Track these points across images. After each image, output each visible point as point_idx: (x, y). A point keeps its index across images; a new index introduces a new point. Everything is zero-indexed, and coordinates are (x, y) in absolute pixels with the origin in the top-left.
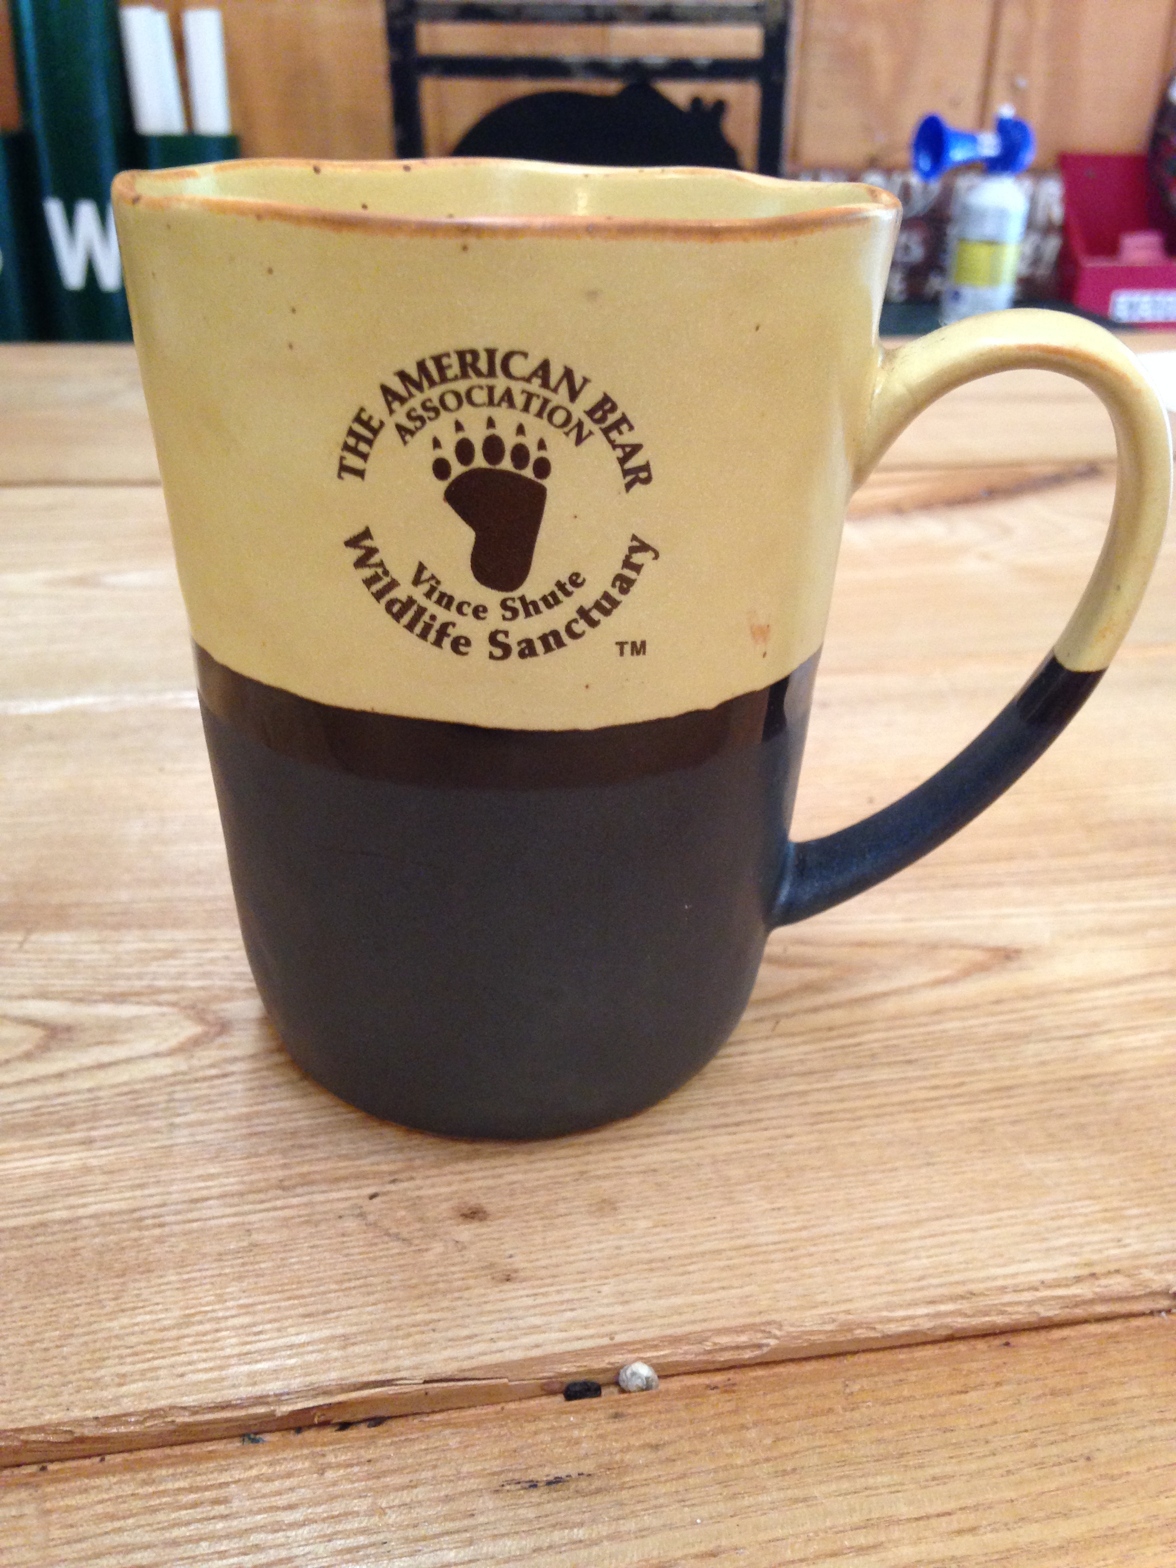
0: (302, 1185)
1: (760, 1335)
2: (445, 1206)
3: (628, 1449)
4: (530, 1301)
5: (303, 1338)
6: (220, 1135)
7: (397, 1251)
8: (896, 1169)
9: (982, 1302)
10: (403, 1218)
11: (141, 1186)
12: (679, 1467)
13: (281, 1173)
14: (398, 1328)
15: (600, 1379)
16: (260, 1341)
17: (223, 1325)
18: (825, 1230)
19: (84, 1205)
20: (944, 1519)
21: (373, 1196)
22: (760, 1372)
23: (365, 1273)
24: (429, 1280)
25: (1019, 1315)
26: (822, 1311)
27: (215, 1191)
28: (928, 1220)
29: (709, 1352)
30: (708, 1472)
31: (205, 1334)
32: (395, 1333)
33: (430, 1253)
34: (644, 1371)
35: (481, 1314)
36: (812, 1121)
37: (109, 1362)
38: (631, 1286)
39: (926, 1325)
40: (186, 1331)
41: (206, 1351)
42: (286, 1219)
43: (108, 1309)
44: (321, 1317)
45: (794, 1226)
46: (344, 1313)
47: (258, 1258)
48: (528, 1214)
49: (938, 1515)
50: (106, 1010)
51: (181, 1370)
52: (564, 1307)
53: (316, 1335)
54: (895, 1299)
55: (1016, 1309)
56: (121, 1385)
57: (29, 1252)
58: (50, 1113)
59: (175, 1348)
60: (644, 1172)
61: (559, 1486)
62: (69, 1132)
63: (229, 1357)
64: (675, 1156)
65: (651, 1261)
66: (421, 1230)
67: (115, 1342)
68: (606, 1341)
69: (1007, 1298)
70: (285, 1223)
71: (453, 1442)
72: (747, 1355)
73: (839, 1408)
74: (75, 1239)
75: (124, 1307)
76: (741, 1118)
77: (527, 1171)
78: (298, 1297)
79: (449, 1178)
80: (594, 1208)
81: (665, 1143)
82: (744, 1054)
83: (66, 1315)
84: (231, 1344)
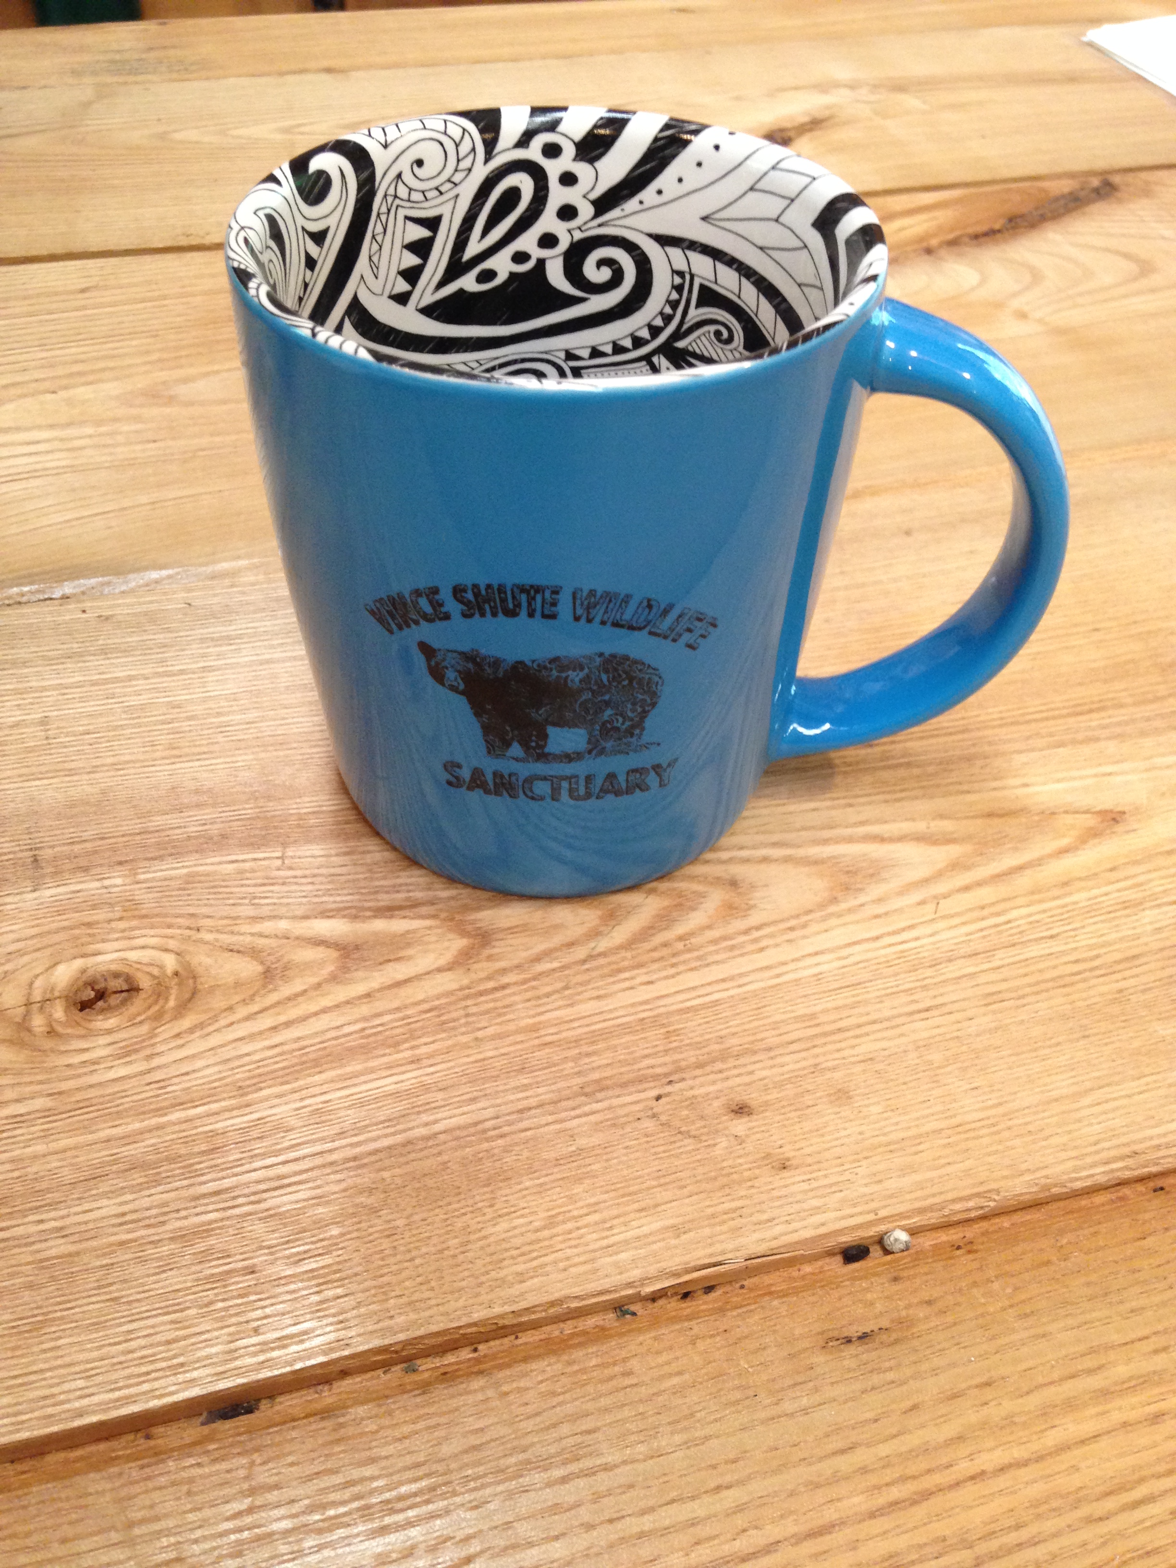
0: (599, 1091)
1: (983, 1200)
2: (716, 1104)
3: (908, 1307)
4: (805, 1186)
5: (645, 1230)
6: (519, 1047)
7: (690, 1148)
8: (1058, 1044)
9: (1142, 1158)
10: (688, 1117)
11: (474, 1100)
12: (950, 1319)
13: (579, 1080)
14: (713, 1216)
15: (870, 1244)
16: (614, 1235)
17: (581, 1223)
18: (1015, 1105)
20: (1145, 1342)
21: (658, 1098)
22: (984, 1225)
23: (674, 1169)
24: (724, 1172)
26: (1027, 1177)
27: (533, 1102)
28: (1092, 1090)
29: (946, 1215)
30: (971, 1319)
31: (570, 1232)
32: (713, 1221)
33: (718, 1147)
34: (903, 1236)
35: (772, 1199)
36: (985, 1002)
37: (506, 1263)
38: (881, 1167)
39: (1101, 1179)
40: (554, 1231)
41: (576, 1247)
42: (596, 1124)
43: (489, 1216)
44: (653, 1211)
45: (990, 1103)
46: (669, 1205)
47: (587, 1161)
48: (783, 1107)
49: (1140, 1340)
50: (380, 925)
51: (561, 1265)
52: (834, 1189)
53: (653, 1227)
54: (1078, 1163)
55: (1167, 1160)
56: (523, 1281)
57: (408, 1168)
58: (375, 1034)
59: (551, 1246)
60: (863, 1061)
61: (866, 1340)
62: (398, 1052)
63: (594, 1251)
64: (884, 1044)
65: (889, 1144)
66: (705, 1127)
67: (505, 1245)
68: (871, 1217)
69: (1161, 1153)
70: (597, 1127)
71: (783, 1310)
72: (973, 1214)
73: (1054, 1259)
74: (440, 1154)
75: (500, 1213)
76: (928, 1003)
77: (772, 1067)
78: (630, 1194)
79: (712, 1077)
80: (833, 1098)
81: (874, 1032)
82: (917, 939)
83: (459, 1225)
84: (593, 1239)
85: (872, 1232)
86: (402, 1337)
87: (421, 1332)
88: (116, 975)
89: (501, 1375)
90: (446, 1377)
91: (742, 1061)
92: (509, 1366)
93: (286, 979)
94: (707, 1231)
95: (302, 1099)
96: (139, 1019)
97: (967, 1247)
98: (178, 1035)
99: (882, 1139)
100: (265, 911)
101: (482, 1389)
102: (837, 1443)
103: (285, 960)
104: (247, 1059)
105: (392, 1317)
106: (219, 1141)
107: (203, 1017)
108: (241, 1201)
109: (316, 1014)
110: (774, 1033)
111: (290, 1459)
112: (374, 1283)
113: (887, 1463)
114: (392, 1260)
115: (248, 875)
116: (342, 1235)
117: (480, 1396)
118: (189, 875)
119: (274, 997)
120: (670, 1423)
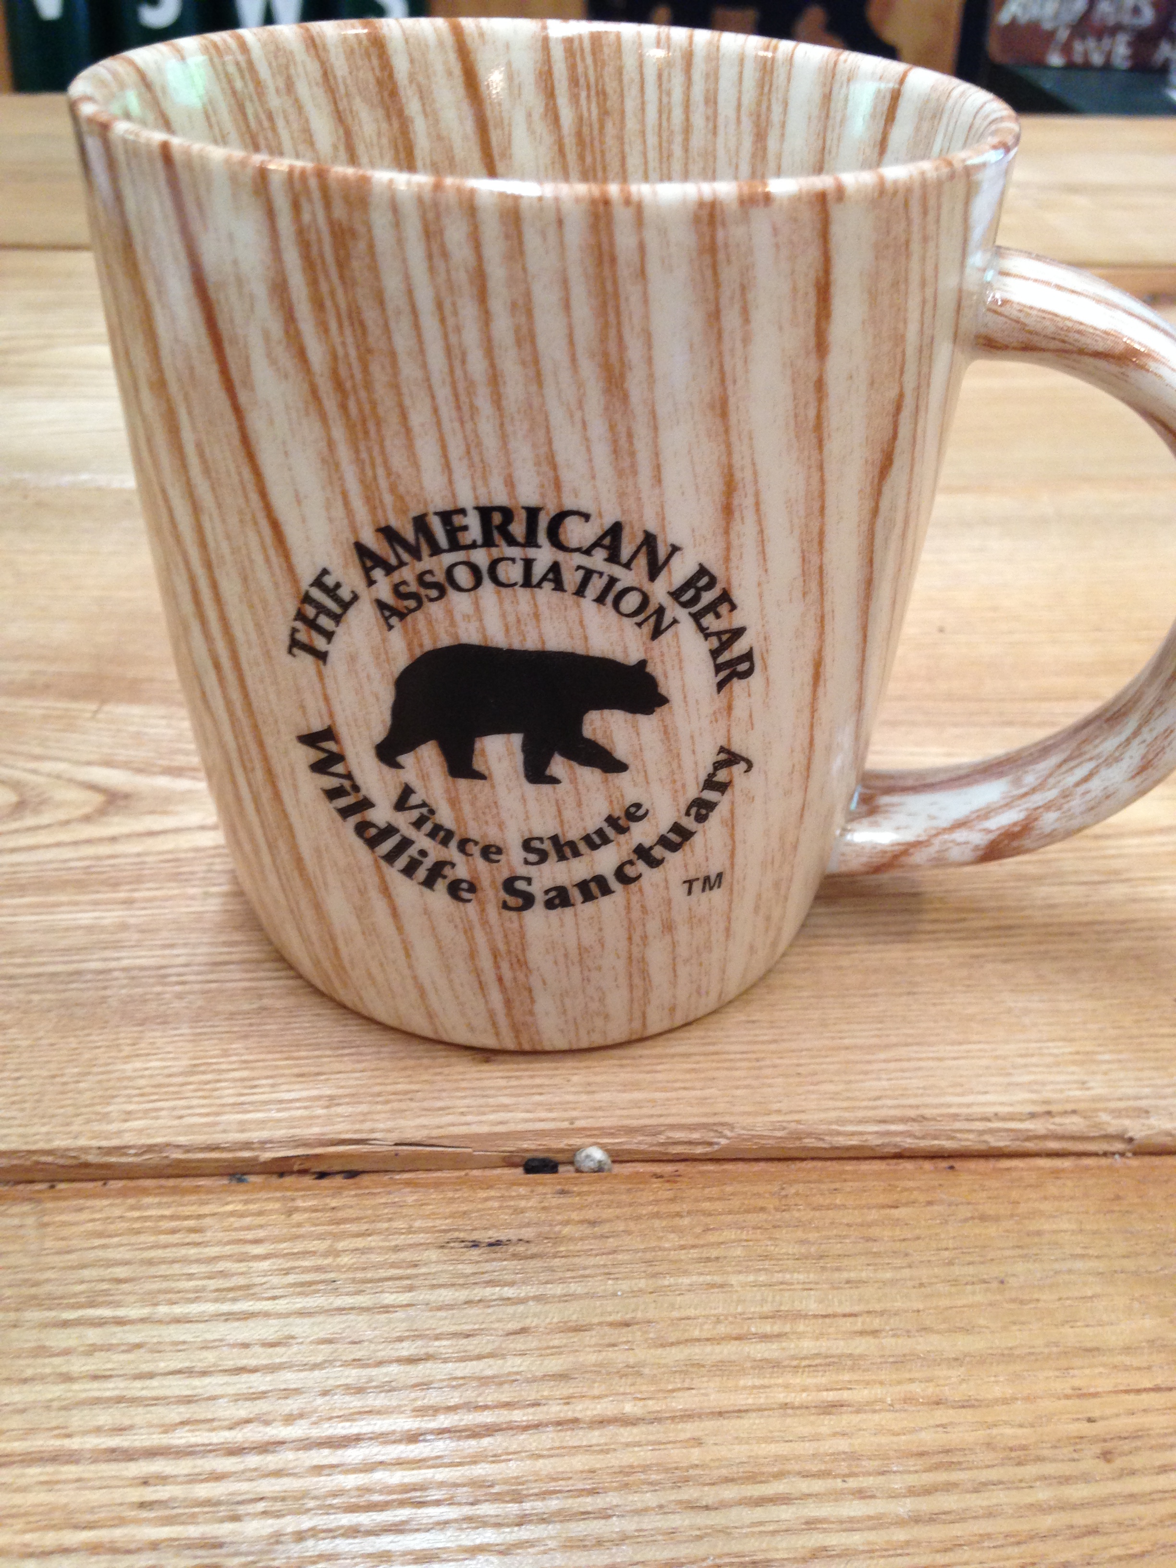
1: (712, 1134)
3: (567, 1223)
4: (503, 1083)
5: (293, 1095)
8: (876, 995)
9: (931, 1126)
11: (172, 946)
12: (612, 1243)
14: (379, 1094)
15: (559, 1157)
16: (253, 1094)
17: (224, 1076)
18: (794, 1045)
19: (118, 959)
22: (710, 1167)
23: (357, 1044)
25: (969, 1142)
26: (775, 1118)
28: (895, 1045)
29: (663, 1144)
30: (636, 1251)
31: (206, 1083)
32: (377, 1099)
34: (598, 1154)
35: (457, 1089)
37: (119, 1099)
38: (600, 1080)
39: (874, 1141)
40: (191, 1079)
41: (204, 1097)
43: (125, 1053)
44: (311, 1079)
45: (764, 1038)
46: (333, 1077)
47: (264, 1021)
49: (845, 1316)
50: (163, 782)
51: (181, 1112)
52: (534, 1091)
53: (305, 1094)
54: (846, 1115)
55: (966, 1136)
56: (126, 1121)
57: (63, 996)
58: (100, 873)
59: (178, 1093)
61: (497, 1248)
62: (114, 892)
63: (224, 1105)
67: (125, 1083)
68: (566, 1125)
69: (958, 1125)
71: (410, 1200)
72: (699, 1150)
73: (771, 1207)
74: (105, 988)
75: (139, 1052)
78: (296, 1058)
83: (87, 1056)
84: (228, 1094)
85: (562, 1144)
89: (49, 1205)
93: (36, 811)
97: (671, 1179)
100: (52, 752)
101: (23, 1215)
102: (407, 1349)
103: (46, 796)
109: (47, 846)
113: (458, 1383)
115: (53, 721)
117: (16, 1221)
119: (16, 825)
120: (217, 1290)
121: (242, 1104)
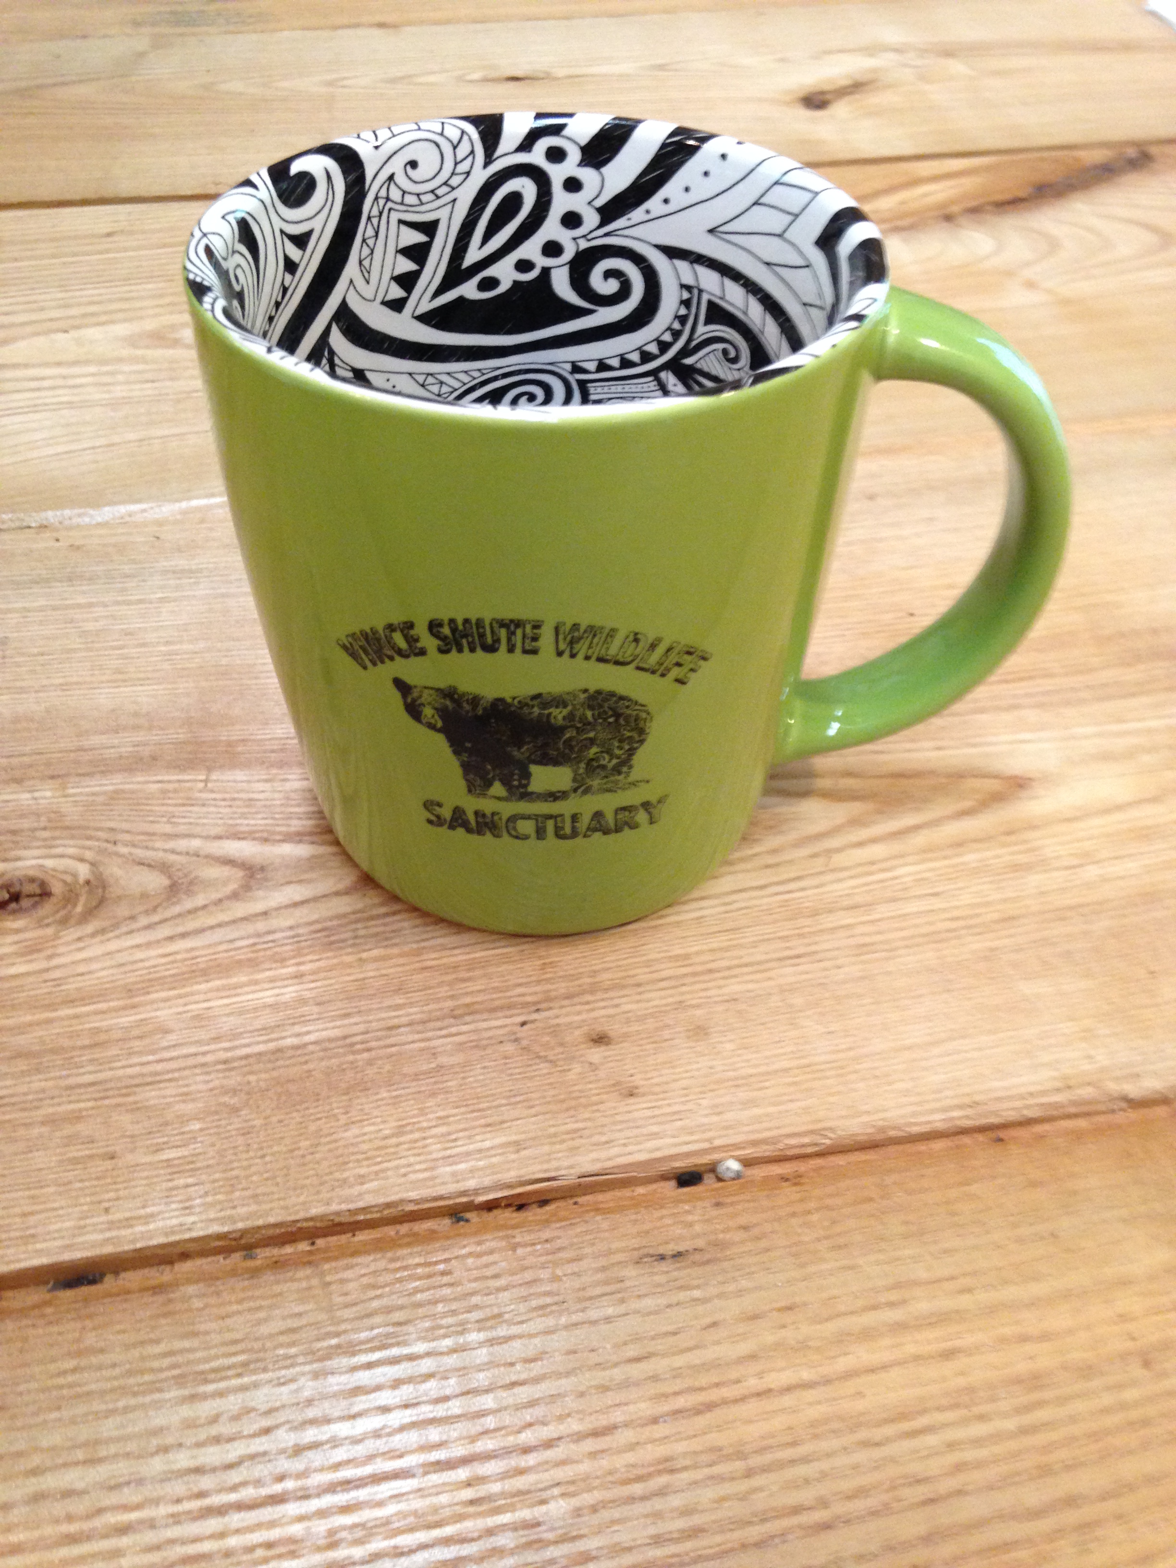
0: (469, 1014)
1: (818, 1137)
2: (577, 1033)
3: (727, 1230)
4: (649, 1113)
5: (487, 1144)
6: (400, 969)
7: (545, 1071)
8: (922, 996)
9: (983, 1109)
10: (548, 1043)
11: (347, 1015)
12: (764, 1244)
13: (450, 1004)
14: (555, 1135)
15: (703, 1169)
16: (456, 1147)
17: (428, 1134)
18: (866, 1051)
19: (308, 1033)
20: (951, 1282)
21: (523, 1024)
22: (819, 1161)
23: (526, 1090)
24: (574, 1095)
25: (1010, 1116)
26: (865, 1119)
27: (404, 1020)
28: (944, 1041)
29: (782, 1149)
30: (785, 1247)
31: (416, 1141)
32: (554, 1140)
33: (571, 1073)
34: (734, 1165)
35: (614, 1123)
36: (857, 952)
37: (351, 1165)
38: (724, 1100)
39: (941, 1125)
40: (402, 1139)
41: (419, 1155)
42: (461, 1044)
43: (342, 1122)
44: (499, 1127)
45: (844, 1046)
46: (515, 1123)
47: (445, 1078)
48: (641, 1039)
51: (403, 1171)
52: (675, 1117)
53: (495, 1142)
54: (919, 1109)
55: (1007, 1112)
56: (362, 1184)
57: (275, 1074)
58: (265, 949)
59: (394, 1153)
60: (727, 1001)
61: (680, 1258)
62: (284, 967)
63: (436, 1160)
64: (750, 986)
65: (736, 1079)
66: (562, 1053)
67: (351, 1150)
68: (706, 1145)
69: (1002, 1105)
70: (460, 1047)
71: (605, 1225)
72: (809, 1150)
73: (877, 1196)
74: (306, 1062)
75: (354, 1119)
76: (801, 950)
77: (638, 1002)
78: (479, 1110)
79: (578, 1008)
80: (691, 1033)
81: (743, 974)
82: (803, 889)
83: (312, 1127)
84: (436, 1149)
85: (705, 1159)
86: (240, 1225)
87: (260, 1222)
88: (32, 880)
89: (327, 1266)
90: (277, 1265)
91: (611, 994)
92: (336, 1258)
93: (189, 893)
94: (546, 1148)
95: (186, 1005)
96: (46, 921)
97: (795, 1180)
98: (79, 939)
99: (731, 1074)
100: (182, 829)
101: (308, 1278)
102: (632, 1351)
103: (193, 876)
104: (141, 965)
105: (234, 1207)
106: (103, 1037)
107: (106, 923)
108: (111, 1093)
109: (212, 928)
110: (647, 970)
111: (118, 1327)
112: (225, 1175)
113: (677, 1373)
114: (244, 1156)
115: (171, 795)
116: (201, 1130)
117: (304, 1284)
118: (116, 792)
119: (177, 909)
120: (477, 1321)
121: (449, 1157)
